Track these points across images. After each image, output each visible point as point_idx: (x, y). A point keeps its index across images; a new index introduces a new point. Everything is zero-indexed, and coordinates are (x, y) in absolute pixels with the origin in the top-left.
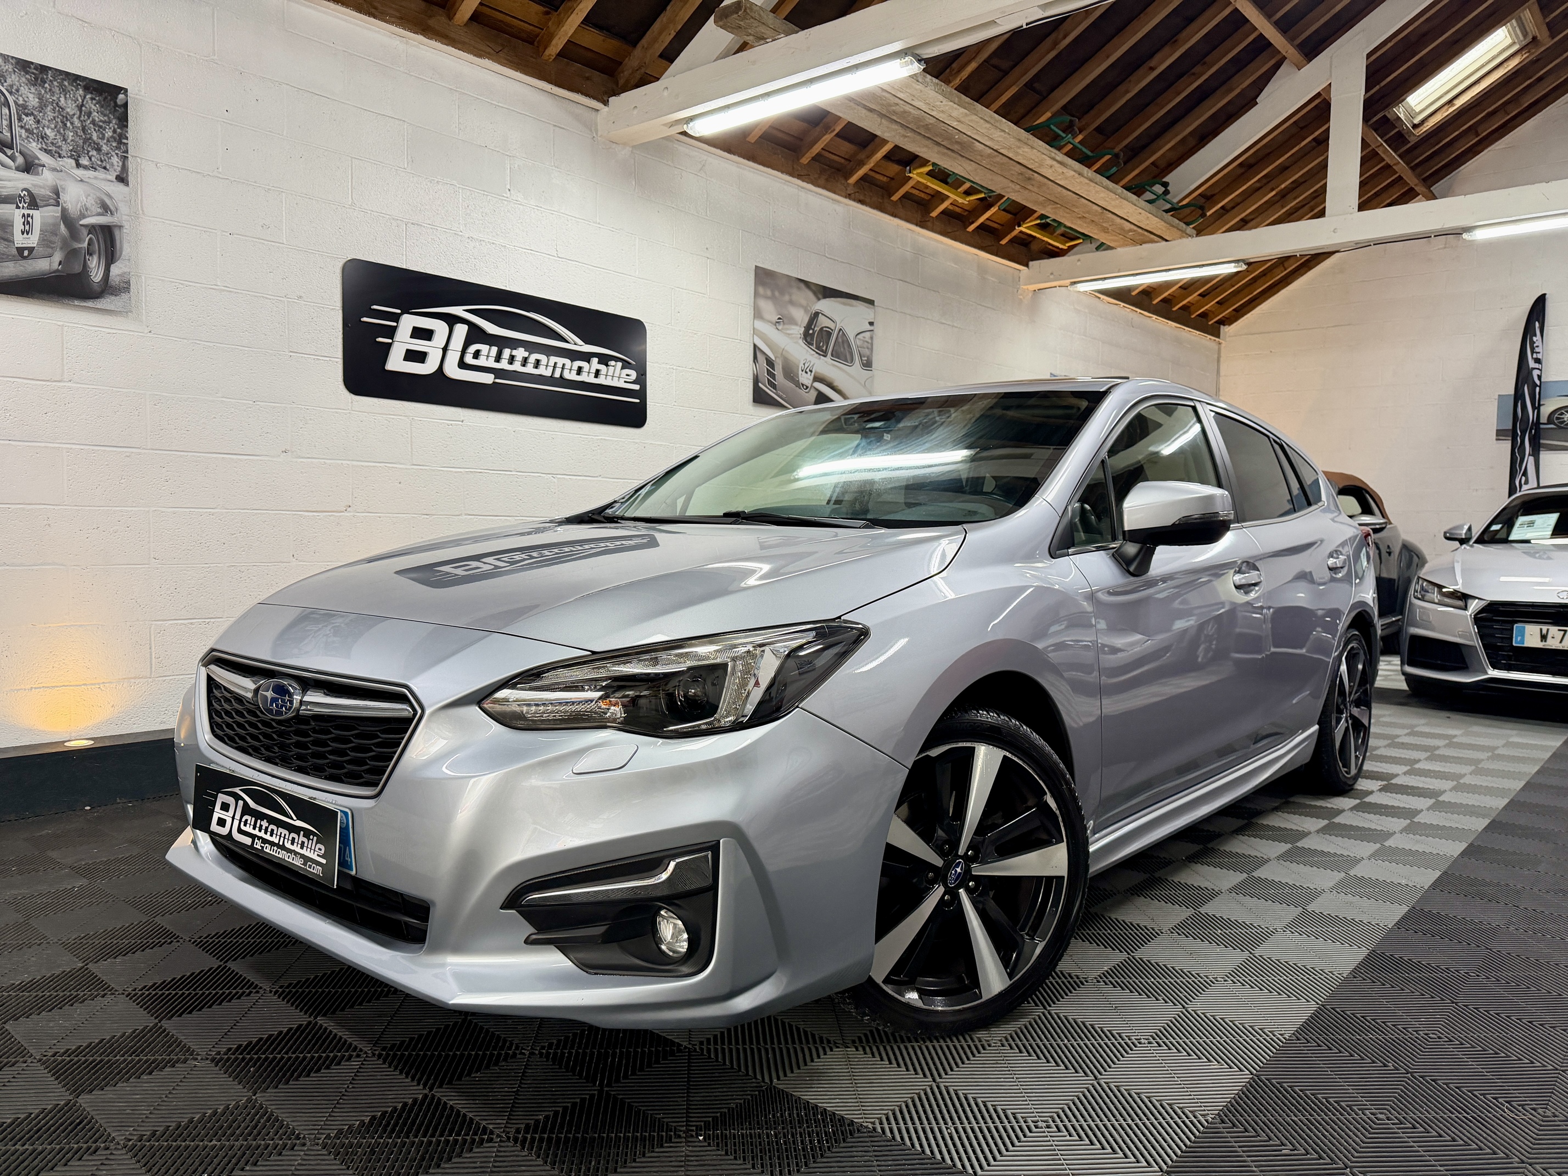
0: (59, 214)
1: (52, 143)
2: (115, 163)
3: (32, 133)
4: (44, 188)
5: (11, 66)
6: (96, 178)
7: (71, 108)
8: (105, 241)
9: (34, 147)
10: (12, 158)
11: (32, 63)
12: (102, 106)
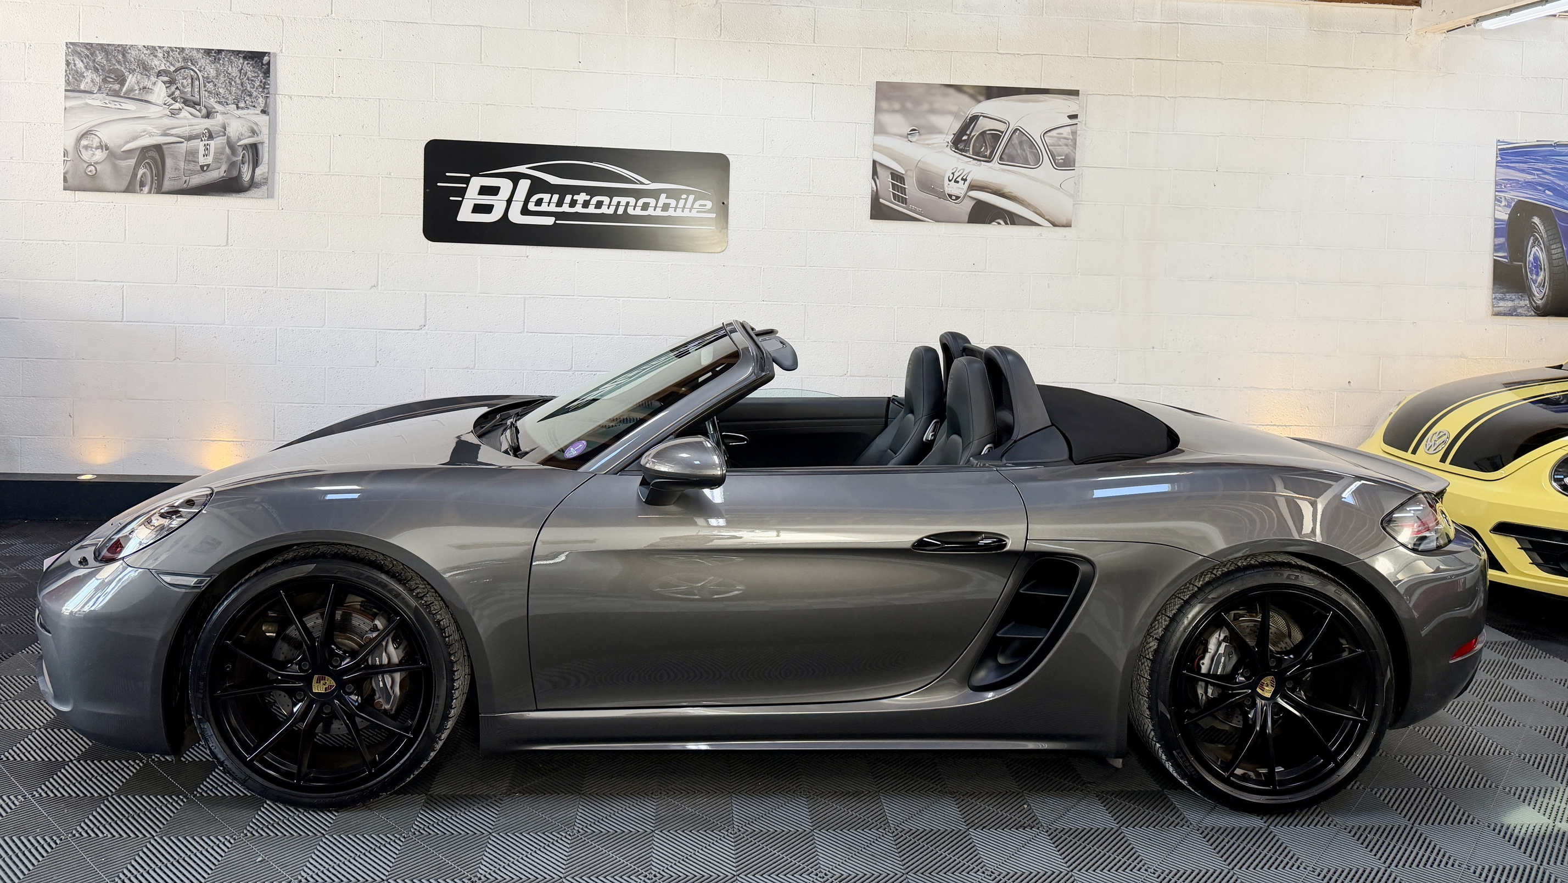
0: (225, 141)
1: (223, 97)
2: (261, 102)
3: (211, 93)
4: (217, 126)
5: (201, 55)
6: (248, 114)
7: (234, 72)
8: (253, 155)
9: (212, 101)
10: (200, 111)
11: (213, 50)
12: (254, 67)
